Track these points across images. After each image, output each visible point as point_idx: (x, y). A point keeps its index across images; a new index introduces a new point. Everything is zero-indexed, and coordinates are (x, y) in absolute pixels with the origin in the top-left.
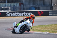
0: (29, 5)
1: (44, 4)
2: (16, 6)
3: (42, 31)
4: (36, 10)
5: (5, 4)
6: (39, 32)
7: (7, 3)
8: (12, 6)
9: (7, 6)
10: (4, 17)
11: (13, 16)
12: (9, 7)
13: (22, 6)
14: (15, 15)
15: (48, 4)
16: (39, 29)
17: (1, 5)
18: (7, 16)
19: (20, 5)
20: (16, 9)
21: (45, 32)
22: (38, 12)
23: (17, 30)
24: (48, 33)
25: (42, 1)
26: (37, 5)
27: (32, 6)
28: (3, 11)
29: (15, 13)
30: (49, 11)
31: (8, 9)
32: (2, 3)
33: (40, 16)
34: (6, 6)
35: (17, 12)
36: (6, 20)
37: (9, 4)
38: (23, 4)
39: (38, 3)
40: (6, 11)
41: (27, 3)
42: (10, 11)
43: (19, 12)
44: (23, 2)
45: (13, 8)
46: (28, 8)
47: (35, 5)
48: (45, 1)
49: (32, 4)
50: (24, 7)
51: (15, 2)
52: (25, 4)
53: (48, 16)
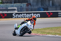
0: (37, 6)
1: (53, 4)
2: (23, 6)
3: (51, 34)
4: (44, 11)
5: (11, 4)
6: (48, 35)
7: (14, 3)
8: (19, 7)
9: (14, 7)
10: (10, 19)
11: (20, 17)
12: (16, 8)
13: (30, 6)
14: (22, 17)
15: (57, 4)
16: (47, 31)
17: (7, 6)
18: (13, 17)
19: (27, 5)
20: (23, 10)
21: (54, 35)
22: (47, 13)
23: (18, 32)
24: (58, 36)
25: (51, 1)
26: (46, 5)
27: (40, 6)
28: (9, 12)
29: (22, 14)
30: (58, 12)
31: (15, 10)
32: (9, 3)
33: (49, 17)
34: (12, 7)
35: (24, 13)
36: (12, 22)
37: (16, 4)
38: (30, 4)
39: (47, 3)
40: (12, 12)
41: (35, 4)
42: (16, 12)
43: (27, 13)
44: (30, 2)
45: (20, 9)
46: (36, 9)
47: (44, 5)
48: (54, 1)
49: (40, 4)
50: (32, 8)
51: (21, 3)
52: (33, 5)
53: (57, 18)
